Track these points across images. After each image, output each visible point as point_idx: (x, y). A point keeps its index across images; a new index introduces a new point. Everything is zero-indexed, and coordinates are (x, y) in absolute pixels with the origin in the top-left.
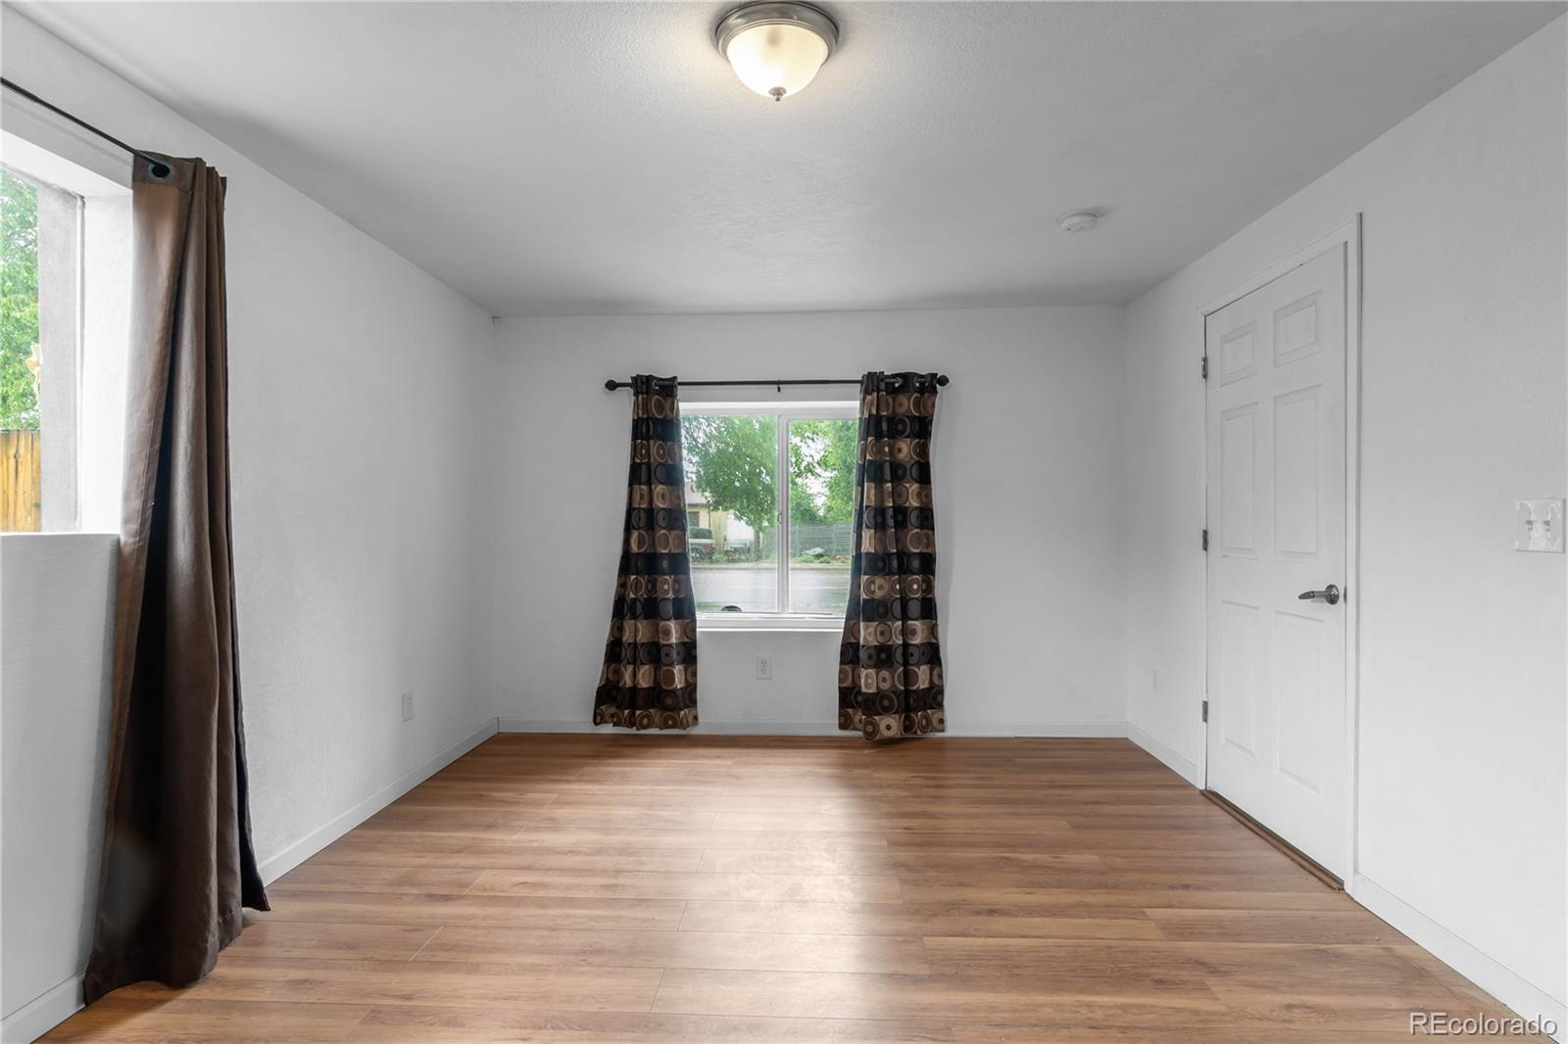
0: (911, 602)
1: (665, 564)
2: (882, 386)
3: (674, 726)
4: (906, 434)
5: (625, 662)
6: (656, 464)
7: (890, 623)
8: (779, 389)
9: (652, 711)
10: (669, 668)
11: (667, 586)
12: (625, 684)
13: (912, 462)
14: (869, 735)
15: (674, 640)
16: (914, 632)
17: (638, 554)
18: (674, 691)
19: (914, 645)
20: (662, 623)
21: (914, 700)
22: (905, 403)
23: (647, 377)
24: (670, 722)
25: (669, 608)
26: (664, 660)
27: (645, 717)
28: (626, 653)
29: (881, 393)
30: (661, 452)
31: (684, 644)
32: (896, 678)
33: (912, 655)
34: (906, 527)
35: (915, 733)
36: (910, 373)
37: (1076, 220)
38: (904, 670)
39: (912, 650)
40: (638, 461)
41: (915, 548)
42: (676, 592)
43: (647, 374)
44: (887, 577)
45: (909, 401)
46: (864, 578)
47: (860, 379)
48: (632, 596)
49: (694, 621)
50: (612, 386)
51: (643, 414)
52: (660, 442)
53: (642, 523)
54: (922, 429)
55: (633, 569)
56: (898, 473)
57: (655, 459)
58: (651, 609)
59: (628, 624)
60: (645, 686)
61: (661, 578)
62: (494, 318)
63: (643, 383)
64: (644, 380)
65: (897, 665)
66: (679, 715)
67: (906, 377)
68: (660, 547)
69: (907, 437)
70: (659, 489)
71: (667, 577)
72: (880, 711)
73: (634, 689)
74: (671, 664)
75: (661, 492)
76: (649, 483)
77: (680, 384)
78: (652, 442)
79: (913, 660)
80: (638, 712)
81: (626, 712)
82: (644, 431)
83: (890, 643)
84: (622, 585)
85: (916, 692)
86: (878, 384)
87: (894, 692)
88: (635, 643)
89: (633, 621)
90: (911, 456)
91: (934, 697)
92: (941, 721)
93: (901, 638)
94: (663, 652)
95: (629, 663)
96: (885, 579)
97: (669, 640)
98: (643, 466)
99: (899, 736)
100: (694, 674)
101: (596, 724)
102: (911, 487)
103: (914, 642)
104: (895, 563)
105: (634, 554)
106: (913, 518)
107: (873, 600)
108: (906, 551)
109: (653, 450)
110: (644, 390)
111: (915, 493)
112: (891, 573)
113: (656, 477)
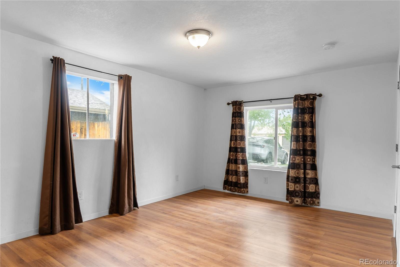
0: (307, 165)
1: (239, 150)
2: (299, 99)
3: (240, 192)
4: (307, 113)
5: (230, 174)
6: (238, 124)
7: (300, 170)
8: (271, 102)
9: (236, 188)
10: (239, 177)
11: (240, 156)
12: (230, 180)
13: (309, 121)
14: (291, 203)
15: (241, 170)
16: (308, 174)
17: (233, 147)
18: (240, 183)
19: (308, 178)
20: (238, 165)
21: (307, 194)
22: (307, 103)
23: (236, 101)
24: (239, 191)
25: (240, 162)
26: (238, 175)
27: (234, 189)
28: (230, 172)
29: (299, 101)
30: (239, 121)
31: (245, 171)
32: (301, 187)
33: (307, 181)
34: (307, 142)
35: (308, 205)
36: (308, 94)
37: (326, 46)
38: (304, 185)
39: (307, 179)
40: (233, 123)
41: (309, 148)
42: (242, 157)
43: (236, 100)
44: (300, 156)
45: (308, 102)
46: (291, 156)
47: (294, 97)
48: (232, 158)
49: (247, 166)
50: (228, 104)
51: (235, 111)
52: (239, 118)
53: (234, 139)
54: (312, 111)
55: (232, 151)
56: (304, 125)
57: (237, 122)
58: (236, 162)
59: (231, 165)
60: (234, 181)
61: (238, 154)
62: (205, 89)
63: (235, 103)
64: (235, 102)
65: (302, 183)
66: (241, 190)
67: (307, 95)
68: (238, 146)
69: (307, 114)
70: (238, 130)
71: (240, 153)
72: (295, 196)
73: (232, 182)
74: (240, 176)
75: (239, 131)
76: (236, 129)
77: (244, 102)
78: (236, 118)
79: (308, 182)
80: (232, 188)
81: (230, 187)
82: (235, 115)
83: (300, 176)
84: (229, 155)
85: (309, 192)
86: (298, 98)
87: (300, 191)
88: (232, 170)
89: (232, 164)
90: (308, 120)
91: (316, 195)
92: (318, 203)
93: (303, 175)
94: (238, 172)
95: (231, 175)
96: (299, 157)
97: (239, 170)
98: (235, 124)
99: (300, 204)
100: (248, 180)
101: (224, 189)
102: (308, 129)
103: (308, 177)
104: (302, 152)
105: (232, 147)
106: (309, 139)
107: (294, 163)
108: (306, 149)
109: (237, 120)
110: (235, 105)
111: (309, 131)
112: (301, 155)
113: (237, 127)
